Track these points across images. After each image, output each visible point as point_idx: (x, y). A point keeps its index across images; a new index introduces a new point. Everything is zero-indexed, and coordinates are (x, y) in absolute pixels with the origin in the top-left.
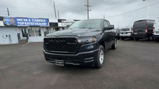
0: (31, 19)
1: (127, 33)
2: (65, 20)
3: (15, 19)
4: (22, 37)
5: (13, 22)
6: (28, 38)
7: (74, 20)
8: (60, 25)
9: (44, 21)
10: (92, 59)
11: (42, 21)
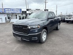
0: (12, 9)
1: (70, 18)
2: (31, 9)
3: (5, 9)
4: (7, 19)
5: (3, 11)
6: (10, 20)
7: (36, 9)
8: (28, 12)
9: (19, 10)
10: (36, 38)
11: (18, 10)
